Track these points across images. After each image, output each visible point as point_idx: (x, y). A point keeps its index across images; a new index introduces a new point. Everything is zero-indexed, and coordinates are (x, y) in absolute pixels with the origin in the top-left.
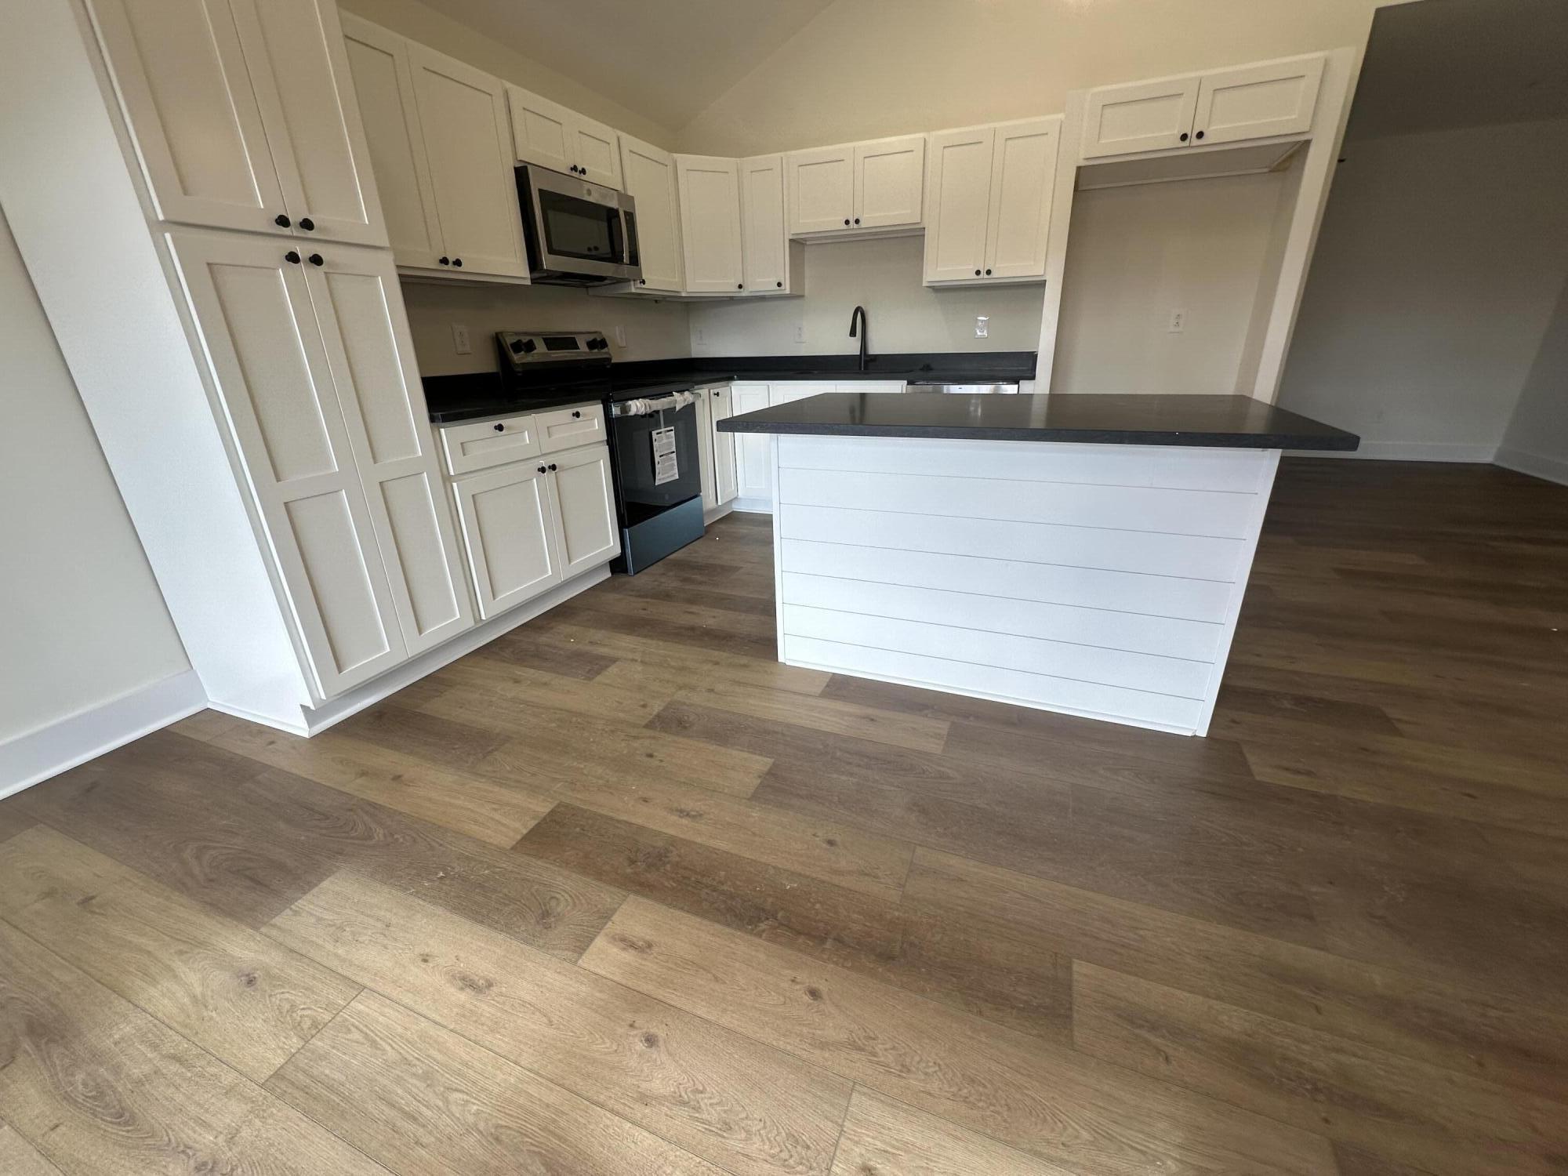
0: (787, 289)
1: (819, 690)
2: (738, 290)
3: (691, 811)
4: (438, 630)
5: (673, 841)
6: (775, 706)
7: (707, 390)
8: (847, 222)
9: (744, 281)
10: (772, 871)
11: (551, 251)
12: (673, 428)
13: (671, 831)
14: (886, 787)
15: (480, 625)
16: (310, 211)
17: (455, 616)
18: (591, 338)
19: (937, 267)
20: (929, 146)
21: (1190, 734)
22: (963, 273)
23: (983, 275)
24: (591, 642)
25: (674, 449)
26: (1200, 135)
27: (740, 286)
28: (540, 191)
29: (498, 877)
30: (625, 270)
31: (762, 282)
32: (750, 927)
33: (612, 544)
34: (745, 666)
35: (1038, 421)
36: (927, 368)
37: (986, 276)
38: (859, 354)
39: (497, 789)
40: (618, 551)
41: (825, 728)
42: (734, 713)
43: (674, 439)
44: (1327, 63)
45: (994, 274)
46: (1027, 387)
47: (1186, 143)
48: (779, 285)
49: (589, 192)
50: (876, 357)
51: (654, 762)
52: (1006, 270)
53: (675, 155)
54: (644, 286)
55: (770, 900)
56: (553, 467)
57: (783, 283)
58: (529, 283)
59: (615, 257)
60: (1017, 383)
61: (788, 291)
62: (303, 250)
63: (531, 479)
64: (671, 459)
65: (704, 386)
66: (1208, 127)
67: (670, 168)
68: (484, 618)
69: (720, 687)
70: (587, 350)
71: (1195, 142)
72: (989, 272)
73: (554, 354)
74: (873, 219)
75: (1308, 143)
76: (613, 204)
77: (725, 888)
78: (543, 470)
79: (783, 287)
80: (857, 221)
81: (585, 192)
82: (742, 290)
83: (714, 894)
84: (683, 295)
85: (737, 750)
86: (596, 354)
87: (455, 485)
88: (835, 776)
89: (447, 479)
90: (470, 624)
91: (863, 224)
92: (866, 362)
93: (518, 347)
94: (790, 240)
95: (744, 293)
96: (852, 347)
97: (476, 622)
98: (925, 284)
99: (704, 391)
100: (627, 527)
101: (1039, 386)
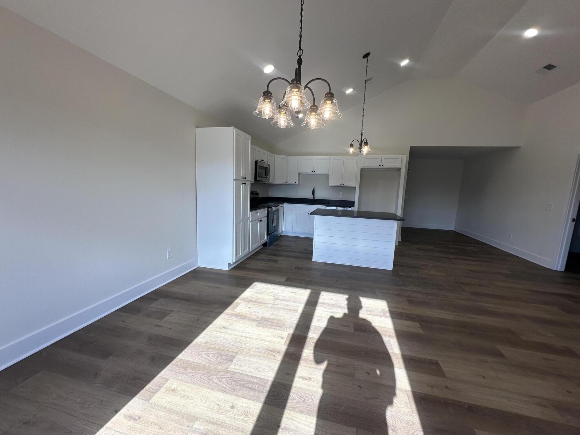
0: (297, 183)
8: (312, 171)
11: (259, 177)
12: (276, 214)
17: (248, 249)
19: (332, 182)
20: (330, 159)
22: (338, 184)
23: (342, 185)
26: (383, 165)
27: (286, 182)
28: (258, 165)
30: (267, 179)
31: (291, 182)
35: (355, 215)
36: (329, 203)
38: (313, 198)
40: (266, 241)
43: (276, 216)
44: (402, 157)
45: (344, 185)
46: (353, 209)
47: (380, 166)
48: (296, 183)
50: (316, 200)
52: (347, 184)
53: (275, 155)
58: (254, 182)
60: (351, 208)
61: (297, 184)
63: (258, 223)
65: (280, 204)
67: (274, 158)
72: (343, 184)
74: (318, 171)
75: (400, 169)
76: (267, 167)
78: (260, 221)
80: (315, 171)
84: (274, 183)
86: (257, 196)
87: (251, 223)
92: (314, 201)
94: (298, 174)
95: (287, 183)
96: (311, 197)
98: (329, 185)
100: (268, 236)
101: (355, 209)
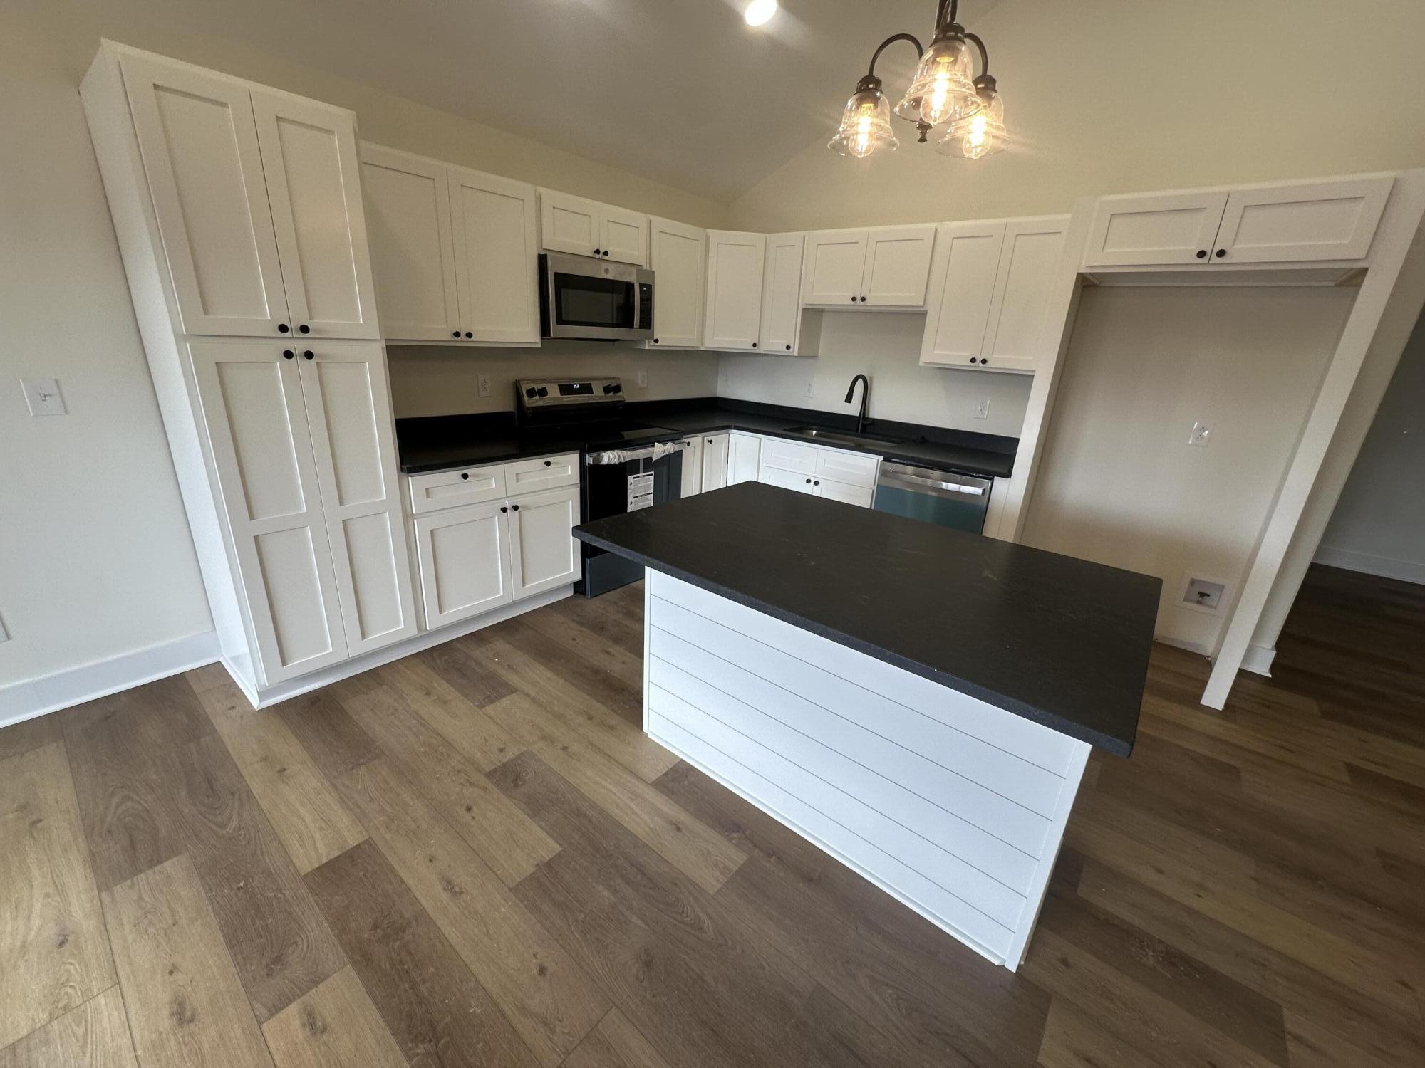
0: (795, 351)
1: (654, 776)
2: (753, 348)
3: (457, 885)
4: (378, 638)
5: (422, 916)
6: (604, 783)
7: (700, 438)
8: (854, 299)
9: (759, 341)
10: (472, 984)
11: (560, 322)
12: (653, 473)
13: (427, 904)
14: (635, 920)
15: (424, 633)
16: (311, 318)
17: (399, 626)
18: (607, 383)
19: (934, 350)
20: (939, 237)
21: (997, 962)
22: (960, 358)
23: (978, 363)
24: (509, 666)
25: (652, 491)
26: (1222, 253)
27: (755, 345)
28: (556, 274)
29: (274, 904)
30: (636, 332)
31: (773, 344)
32: (410, 1045)
33: (572, 570)
34: (612, 728)
37: (981, 365)
38: (858, 415)
39: (336, 807)
40: (578, 577)
41: (630, 826)
42: (566, 782)
43: (653, 482)
44: (1396, 184)
45: (989, 364)
47: (1205, 260)
48: (788, 347)
49: (607, 271)
50: (875, 421)
51: (466, 817)
52: (999, 361)
53: (708, 231)
54: (657, 344)
55: (448, 1019)
56: (516, 508)
57: (792, 347)
58: (540, 346)
59: (626, 322)
61: (796, 354)
62: (298, 347)
63: (494, 517)
64: (647, 499)
65: (699, 434)
66: (1234, 244)
67: (703, 244)
68: (428, 629)
69: (575, 748)
70: (602, 394)
71: (1215, 260)
72: (984, 361)
73: (566, 398)
74: (880, 297)
75: (1364, 271)
76: (632, 278)
77: (423, 988)
78: (504, 510)
79: (791, 350)
80: (863, 299)
81: (603, 271)
82: (756, 348)
83: (410, 991)
84: (702, 349)
85: (541, 827)
86: (611, 397)
87: (415, 521)
88: (601, 888)
89: (408, 517)
90: (413, 632)
91: (868, 302)
92: (864, 424)
93: (531, 393)
94: (804, 309)
95: (757, 350)
97: (419, 629)
98: (923, 363)
99: (696, 440)
100: (589, 558)
